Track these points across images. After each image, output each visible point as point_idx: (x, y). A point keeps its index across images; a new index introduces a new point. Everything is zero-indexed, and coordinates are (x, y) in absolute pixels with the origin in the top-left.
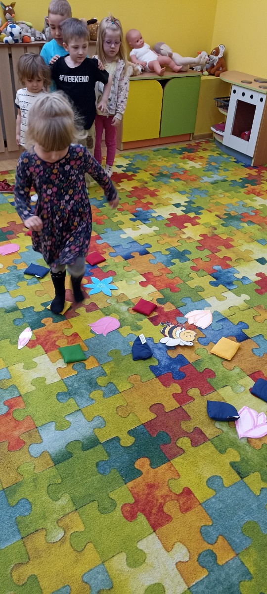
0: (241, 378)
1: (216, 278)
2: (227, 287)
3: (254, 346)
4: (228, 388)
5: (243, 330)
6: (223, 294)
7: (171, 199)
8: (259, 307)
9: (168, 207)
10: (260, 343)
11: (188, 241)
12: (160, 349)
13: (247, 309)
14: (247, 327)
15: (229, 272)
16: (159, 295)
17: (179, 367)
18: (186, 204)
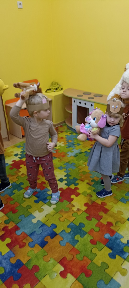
0: (54, 266)
1: (38, 197)
2: (44, 202)
3: (60, 239)
4: (47, 277)
5: (54, 230)
6: (42, 208)
7: (12, 152)
8: (61, 211)
9: (11, 157)
10: (63, 235)
11: (22, 176)
12: (5, 259)
13: (55, 214)
14: (55, 227)
15: (44, 191)
16: (6, 218)
17: (17, 269)
18: (21, 153)
